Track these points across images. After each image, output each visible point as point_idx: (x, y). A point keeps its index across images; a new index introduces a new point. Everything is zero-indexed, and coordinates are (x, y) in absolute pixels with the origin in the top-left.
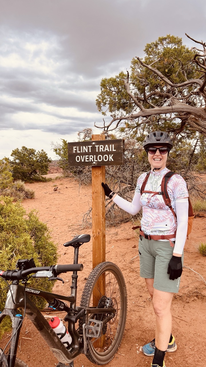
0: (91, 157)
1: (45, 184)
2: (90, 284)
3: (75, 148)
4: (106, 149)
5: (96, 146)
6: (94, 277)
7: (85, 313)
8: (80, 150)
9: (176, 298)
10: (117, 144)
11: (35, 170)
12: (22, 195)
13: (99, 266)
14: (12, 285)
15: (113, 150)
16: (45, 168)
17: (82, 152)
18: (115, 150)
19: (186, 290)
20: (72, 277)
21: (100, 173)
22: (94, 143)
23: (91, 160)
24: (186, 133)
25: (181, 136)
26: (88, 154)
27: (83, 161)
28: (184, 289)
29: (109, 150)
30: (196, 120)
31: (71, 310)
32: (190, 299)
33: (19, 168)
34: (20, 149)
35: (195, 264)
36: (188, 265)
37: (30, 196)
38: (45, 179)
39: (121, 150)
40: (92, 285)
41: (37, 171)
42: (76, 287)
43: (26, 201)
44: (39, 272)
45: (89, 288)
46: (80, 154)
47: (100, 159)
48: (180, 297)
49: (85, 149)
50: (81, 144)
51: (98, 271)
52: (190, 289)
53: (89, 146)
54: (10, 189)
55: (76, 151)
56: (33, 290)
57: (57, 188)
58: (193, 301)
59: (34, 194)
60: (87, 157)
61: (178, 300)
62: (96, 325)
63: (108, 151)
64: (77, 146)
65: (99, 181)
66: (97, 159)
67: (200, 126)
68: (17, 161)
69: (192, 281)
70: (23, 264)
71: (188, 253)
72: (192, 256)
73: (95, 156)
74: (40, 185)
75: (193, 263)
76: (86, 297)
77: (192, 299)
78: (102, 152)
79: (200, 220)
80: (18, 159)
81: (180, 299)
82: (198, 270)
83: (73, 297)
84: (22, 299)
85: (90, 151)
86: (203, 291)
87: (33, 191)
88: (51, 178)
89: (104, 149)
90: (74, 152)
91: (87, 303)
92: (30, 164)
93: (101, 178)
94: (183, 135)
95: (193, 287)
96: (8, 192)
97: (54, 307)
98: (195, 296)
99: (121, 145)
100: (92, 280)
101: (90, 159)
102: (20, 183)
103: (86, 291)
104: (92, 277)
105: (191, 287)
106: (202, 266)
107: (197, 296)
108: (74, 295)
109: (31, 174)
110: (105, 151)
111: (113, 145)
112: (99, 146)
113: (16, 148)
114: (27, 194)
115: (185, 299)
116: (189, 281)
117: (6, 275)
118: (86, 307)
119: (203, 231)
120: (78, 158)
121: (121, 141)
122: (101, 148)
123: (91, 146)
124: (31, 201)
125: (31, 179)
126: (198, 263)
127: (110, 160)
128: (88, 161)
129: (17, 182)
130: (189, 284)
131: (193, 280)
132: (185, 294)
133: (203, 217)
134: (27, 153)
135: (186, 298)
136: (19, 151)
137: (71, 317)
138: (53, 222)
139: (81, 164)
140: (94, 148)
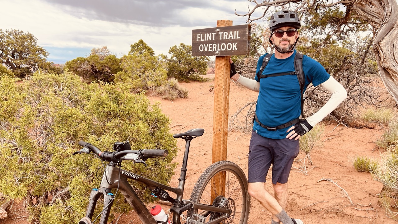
0: (215, 46)
1: (201, 84)
2: (202, 180)
3: (199, 36)
4: (230, 37)
5: (220, 33)
6: (207, 174)
7: (192, 207)
8: (203, 38)
9: (311, 212)
10: (242, 31)
11: (192, 69)
12: (175, 93)
13: (215, 164)
14: (108, 166)
15: (238, 38)
16: (203, 68)
17: (205, 40)
18: (240, 38)
19: (324, 205)
20: (181, 170)
21: (224, 64)
22: (218, 30)
23: (214, 49)
24: (355, 24)
25: (348, 28)
26: (211, 42)
27: (206, 50)
28: (323, 204)
29: (234, 37)
30: (362, 5)
31: (177, 202)
32: (328, 216)
33: (176, 66)
34: (178, 46)
35: (345, 179)
36: (336, 179)
37: (183, 95)
38: (202, 79)
39: (246, 37)
40: (204, 181)
41: (195, 70)
42: (184, 180)
43: (179, 100)
44: (127, 155)
45: (201, 183)
46: (204, 43)
47: (223, 48)
48: (317, 211)
49: (209, 37)
50: (205, 31)
51: (213, 169)
52: (330, 204)
53: (213, 34)
54: (164, 87)
55: (200, 39)
56: (131, 174)
57: (213, 89)
58: (330, 217)
59: (187, 94)
60: (211, 46)
61: (314, 214)
62: (199, 220)
63: (232, 38)
64: (201, 34)
65: (222, 73)
66: (220, 48)
67: (367, 13)
68: (175, 59)
69: (334, 197)
70: (118, 146)
71: (340, 166)
72: (344, 170)
73: (218, 44)
74: (196, 85)
75: (343, 178)
76: (196, 192)
77: (330, 216)
78: (225, 40)
79: (368, 132)
80: (176, 57)
81: (316, 214)
82: (347, 186)
83: (180, 190)
84: (117, 181)
85: (214, 39)
86: (346, 208)
87: (187, 90)
88: (208, 79)
89: (228, 37)
90: (198, 40)
91: (196, 199)
92: (187, 63)
93: (224, 70)
94: (351, 26)
95: (334, 202)
96: (162, 90)
97: (155, 195)
98: (334, 213)
99: (246, 32)
100: (205, 176)
101: (214, 47)
102: (174, 81)
103: (197, 186)
104: (205, 174)
105: (332, 203)
106: (354, 182)
107: (336, 213)
108: (181, 188)
109: (189, 73)
110: (229, 38)
111: (238, 32)
112: (223, 33)
113: (174, 45)
114: (180, 93)
115: (322, 215)
116: (331, 196)
117: (103, 156)
118: (195, 202)
119: (368, 144)
120: (201, 47)
121: (246, 27)
122: (225, 35)
123: (215, 33)
124: (184, 100)
125: (188, 78)
126: (349, 179)
127: (234, 49)
128: (211, 50)
129: (171, 80)
130: (330, 199)
131: (335, 195)
132: (322, 209)
133: (373, 128)
134: (185, 50)
135: (323, 213)
136: (177, 48)
137: (176, 208)
138: (200, 123)
139: (204, 54)
140: (217, 35)
